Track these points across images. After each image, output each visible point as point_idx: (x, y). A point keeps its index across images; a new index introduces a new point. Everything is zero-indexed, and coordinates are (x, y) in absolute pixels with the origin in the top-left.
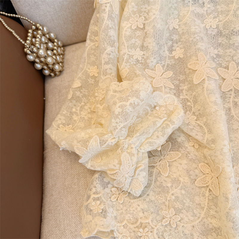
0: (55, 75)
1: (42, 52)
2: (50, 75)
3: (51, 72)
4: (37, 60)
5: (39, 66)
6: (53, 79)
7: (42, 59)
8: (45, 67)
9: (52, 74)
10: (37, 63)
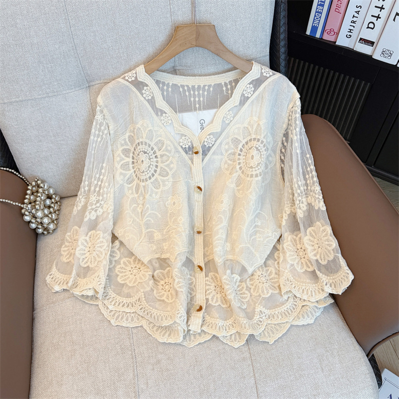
0: (49, 233)
1: (39, 214)
2: (43, 233)
3: (44, 230)
4: (33, 221)
5: (33, 226)
6: (45, 237)
7: (38, 220)
8: (40, 227)
9: (46, 232)
10: (33, 223)
